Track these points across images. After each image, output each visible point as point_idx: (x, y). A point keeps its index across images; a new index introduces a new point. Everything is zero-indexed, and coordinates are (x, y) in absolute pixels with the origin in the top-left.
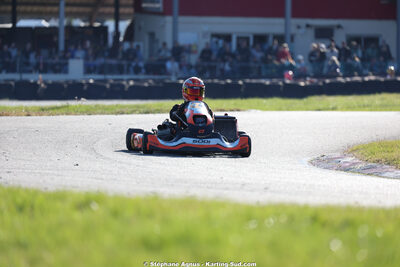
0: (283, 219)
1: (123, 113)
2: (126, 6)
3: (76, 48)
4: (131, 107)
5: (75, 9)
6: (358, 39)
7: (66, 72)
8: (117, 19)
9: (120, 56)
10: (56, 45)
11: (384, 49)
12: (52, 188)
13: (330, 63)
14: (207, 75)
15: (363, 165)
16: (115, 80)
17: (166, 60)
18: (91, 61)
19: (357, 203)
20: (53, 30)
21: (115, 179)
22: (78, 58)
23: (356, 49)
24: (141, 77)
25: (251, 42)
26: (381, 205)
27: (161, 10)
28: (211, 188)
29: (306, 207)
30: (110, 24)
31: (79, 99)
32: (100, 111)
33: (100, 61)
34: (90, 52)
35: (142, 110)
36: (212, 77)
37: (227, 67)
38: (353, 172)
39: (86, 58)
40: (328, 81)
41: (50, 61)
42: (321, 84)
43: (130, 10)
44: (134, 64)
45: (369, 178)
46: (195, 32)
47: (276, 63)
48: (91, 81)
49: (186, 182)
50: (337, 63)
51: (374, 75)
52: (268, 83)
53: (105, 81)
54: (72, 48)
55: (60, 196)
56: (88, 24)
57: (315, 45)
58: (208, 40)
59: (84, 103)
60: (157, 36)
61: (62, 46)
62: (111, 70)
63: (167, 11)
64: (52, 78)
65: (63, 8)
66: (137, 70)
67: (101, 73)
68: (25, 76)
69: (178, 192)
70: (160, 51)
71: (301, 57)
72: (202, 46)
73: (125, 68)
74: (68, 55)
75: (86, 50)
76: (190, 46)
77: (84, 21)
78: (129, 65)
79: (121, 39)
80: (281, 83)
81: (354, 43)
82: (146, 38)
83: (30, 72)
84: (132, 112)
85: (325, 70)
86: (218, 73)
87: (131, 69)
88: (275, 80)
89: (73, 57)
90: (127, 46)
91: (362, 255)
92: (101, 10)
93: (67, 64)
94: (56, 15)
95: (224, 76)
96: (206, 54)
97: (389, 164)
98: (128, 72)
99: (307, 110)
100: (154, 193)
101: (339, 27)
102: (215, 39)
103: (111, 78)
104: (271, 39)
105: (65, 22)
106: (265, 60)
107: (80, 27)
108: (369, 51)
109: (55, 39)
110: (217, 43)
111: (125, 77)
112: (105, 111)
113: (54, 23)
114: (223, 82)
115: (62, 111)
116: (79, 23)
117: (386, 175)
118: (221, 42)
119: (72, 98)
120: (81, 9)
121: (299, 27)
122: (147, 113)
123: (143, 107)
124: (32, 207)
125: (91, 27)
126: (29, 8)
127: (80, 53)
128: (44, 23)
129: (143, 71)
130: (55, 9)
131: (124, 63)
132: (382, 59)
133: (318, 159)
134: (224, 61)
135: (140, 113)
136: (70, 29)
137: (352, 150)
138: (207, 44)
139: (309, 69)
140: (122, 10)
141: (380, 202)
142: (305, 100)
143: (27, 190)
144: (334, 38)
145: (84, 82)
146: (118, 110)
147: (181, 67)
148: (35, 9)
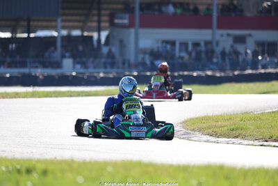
2: (105, 21)
8: (99, 30)
27: (127, 25)
30: (95, 35)
43: (107, 24)
58: (160, 45)
60: (125, 42)
61: (59, 50)
63: (131, 25)
65: (60, 23)
82: (118, 44)
89: (66, 57)
92: (89, 24)
101: (250, 35)
102: (164, 44)
110: (166, 47)
118: (169, 46)
120: (76, 24)
121: (222, 36)
125: (82, 37)
140: (103, 24)
144: (246, 43)
148: (44, 24)
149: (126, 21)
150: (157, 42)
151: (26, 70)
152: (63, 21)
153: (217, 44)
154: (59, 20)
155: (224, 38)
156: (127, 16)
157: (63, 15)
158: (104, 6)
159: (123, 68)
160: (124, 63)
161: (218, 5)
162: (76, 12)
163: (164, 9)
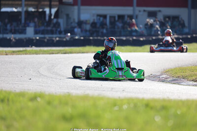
0: (132, 105)
1: (53, 54)
2: (54, 1)
3: (30, 22)
4: (57, 50)
5: (30, 3)
6: (169, 17)
7: (25, 33)
8: (51, 7)
9: (52, 25)
10: (20, 20)
11: (182, 22)
12: (18, 91)
13: (155, 29)
14: (95, 35)
15: (171, 79)
16: (49, 37)
17: (75, 27)
18: (37, 28)
19: (168, 97)
20: (19, 13)
21: (49, 86)
22: (31, 27)
23: (168, 22)
24: (62, 36)
25: (117, 19)
26: (179, 99)
27: (72, 3)
28: (96, 90)
29: (143, 99)
30: (47, 10)
31: (31, 47)
32: (41, 53)
33: (42, 28)
34: (37, 24)
35: (62, 52)
36: (97, 36)
37: (105, 31)
38: (166, 82)
39: (35, 27)
40: (154, 38)
41: (17, 28)
42: (151, 39)
43: (57, 3)
44: (59, 30)
45: (174, 85)
46: (89, 14)
47: (129, 29)
48: (38, 38)
49: (84, 88)
50: (159, 29)
51: (177, 34)
52: (124, 38)
53: (45, 38)
54: (28, 22)
55: (22, 94)
56: (36, 10)
57: (148, 20)
58: (95, 18)
59: (34, 48)
60: (70, 16)
61: (23, 21)
62: (47, 32)
63: (75, 3)
64: (18, 36)
65: (24, 2)
66: (60, 33)
67: (42, 34)
68: (5, 36)
69: (80, 92)
70: (72, 23)
71: (141, 26)
72: (92, 21)
73: (55, 31)
74: (26, 25)
75: (35, 22)
76: (86, 21)
77: (34, 8)
78: (56, 30)
79: (52, 17)
80: (131, 39)
81: (167, 19)
82: (65, 17)
83: (7, 33)
84: (58, 53)
85: (153, 33)
86: (100, 34)
87: (57, 32)
88: (128, 38)
89: (28, 26)
90: (55, 21)
91: (171, 123)
92: (43, 3)
93: (25, 30)
94: (20, 5)
95: (103, 35)
96: (94, 24)
97: (184, 78)
98: (56, 33)
99: (144, 52)
100: (68, 93)
101: (160, 11)
102: (98, 17)
103: (47, 36)
104: (126, 17)
105: (25, 9)
106: (123, 28)
107: (32, 12)
108: (175, 23)
109: (20, 17)
110: (99, 19)
111: (55, 36)
112: (44, 53)
113: (19, 9)
114: (102, 39)
115: (23, 52)
116: (32, 9)
117: (182, 84)
118: (101, 19)
119: (28, 46)
120: (33, 3)
121: (140, 11)
122: (65, 53)
123: (63, 50)
124: (8, 100)
125: (37, 11)
126: (7, 2)
127: (32, 24)
128: (15, 10)
129: (63, 33)
130: (20, 3)
131: (54, 29)
132: (180, 27)
133: (149, 76)
134: (103, 28)
135: (62, 53)
136: (27, 12)
137: (166, 72)
138: (94, 20)
139: (145, 32)
140: (53, 3)
141: (179, 97)
142: (143, 47)
143: (5, 92)
144: (157, 17)
145: (34, 38)
146: (51, 52)
147: (82, 31)
148: (10, 3)
149: (71, 1)
150: (93, 15)
153: (137, 17)
155: (142, 13)
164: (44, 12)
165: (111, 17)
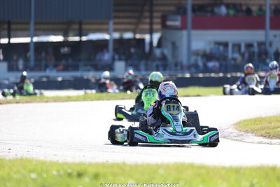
2: (157, 24)
7: (113, 70)
27: (180, 26)
30: (147, 37)
46: (202, 40)
58: (212, 46)
60: (177, 44)
61: (111, 53)
63: (184, 27)
65: (111, 26)
72: (208, 51)
79: (154, 46)
82: (170, 46)
92: (141, 27)
93: (113, 65)
102: (217, 46)
110: (218, 49)
116: (128, 35)
118: (221, 48)
120: (128, 27)
121: (275, 36)
125: (135, 39)
126: (92, 27)
140: (155, 27)
148: (96, 27)
149: (178, 23)
150: (210, 43)
151: (78, 74)
152: (115, 23)
153: (271, 44)
154: (111, 22)
155: (278, 39)
156: (179, 18)
157: (115, 17)
158: (156, 8)
159: (176, 70)
160: (176, 65)
161: (271, 5)
162: (128, 14)
163: (216, 10)
164: (143, 40)
165: (234, 45)
